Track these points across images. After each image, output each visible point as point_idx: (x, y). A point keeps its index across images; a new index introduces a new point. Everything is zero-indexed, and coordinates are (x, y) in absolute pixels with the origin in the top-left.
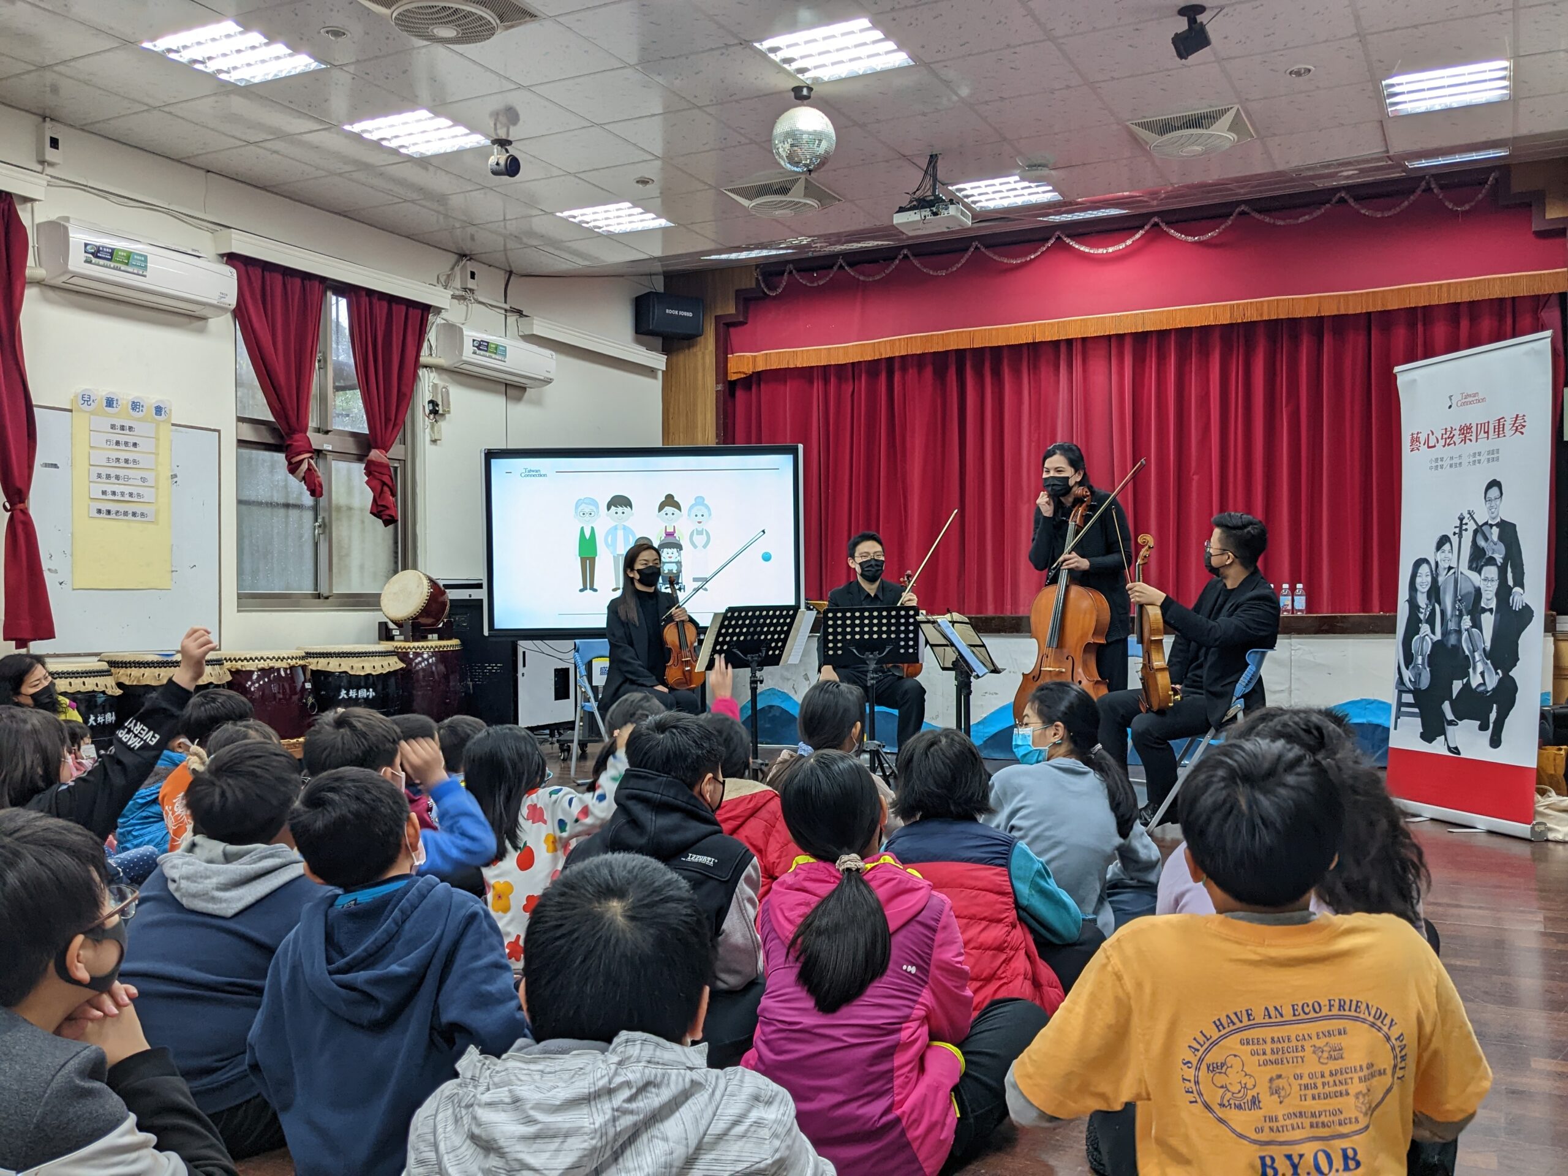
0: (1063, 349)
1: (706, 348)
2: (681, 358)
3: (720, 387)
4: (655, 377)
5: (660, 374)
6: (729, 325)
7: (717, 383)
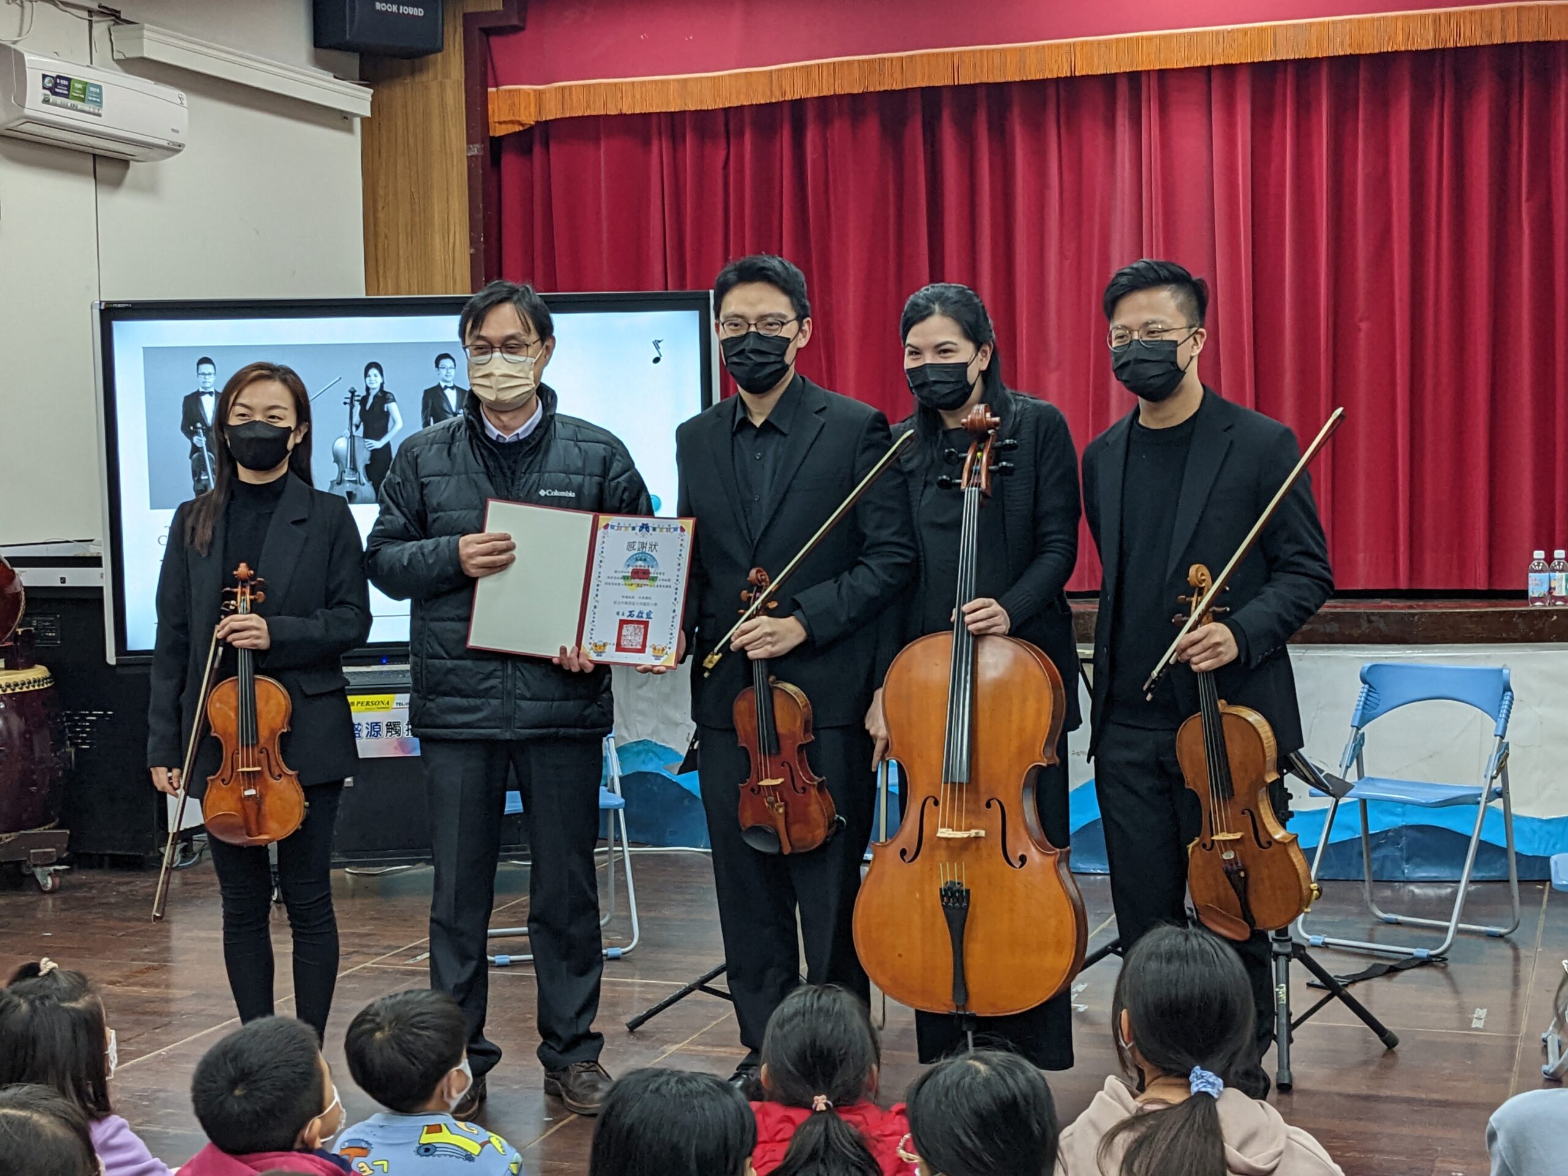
0: (1123, 89)
1: (446, 75)
2: (398, 92)
3: (476, 150)
4: (350, 130)
5: (357, 123)
6: (488, 32)
7: (470, 141)
